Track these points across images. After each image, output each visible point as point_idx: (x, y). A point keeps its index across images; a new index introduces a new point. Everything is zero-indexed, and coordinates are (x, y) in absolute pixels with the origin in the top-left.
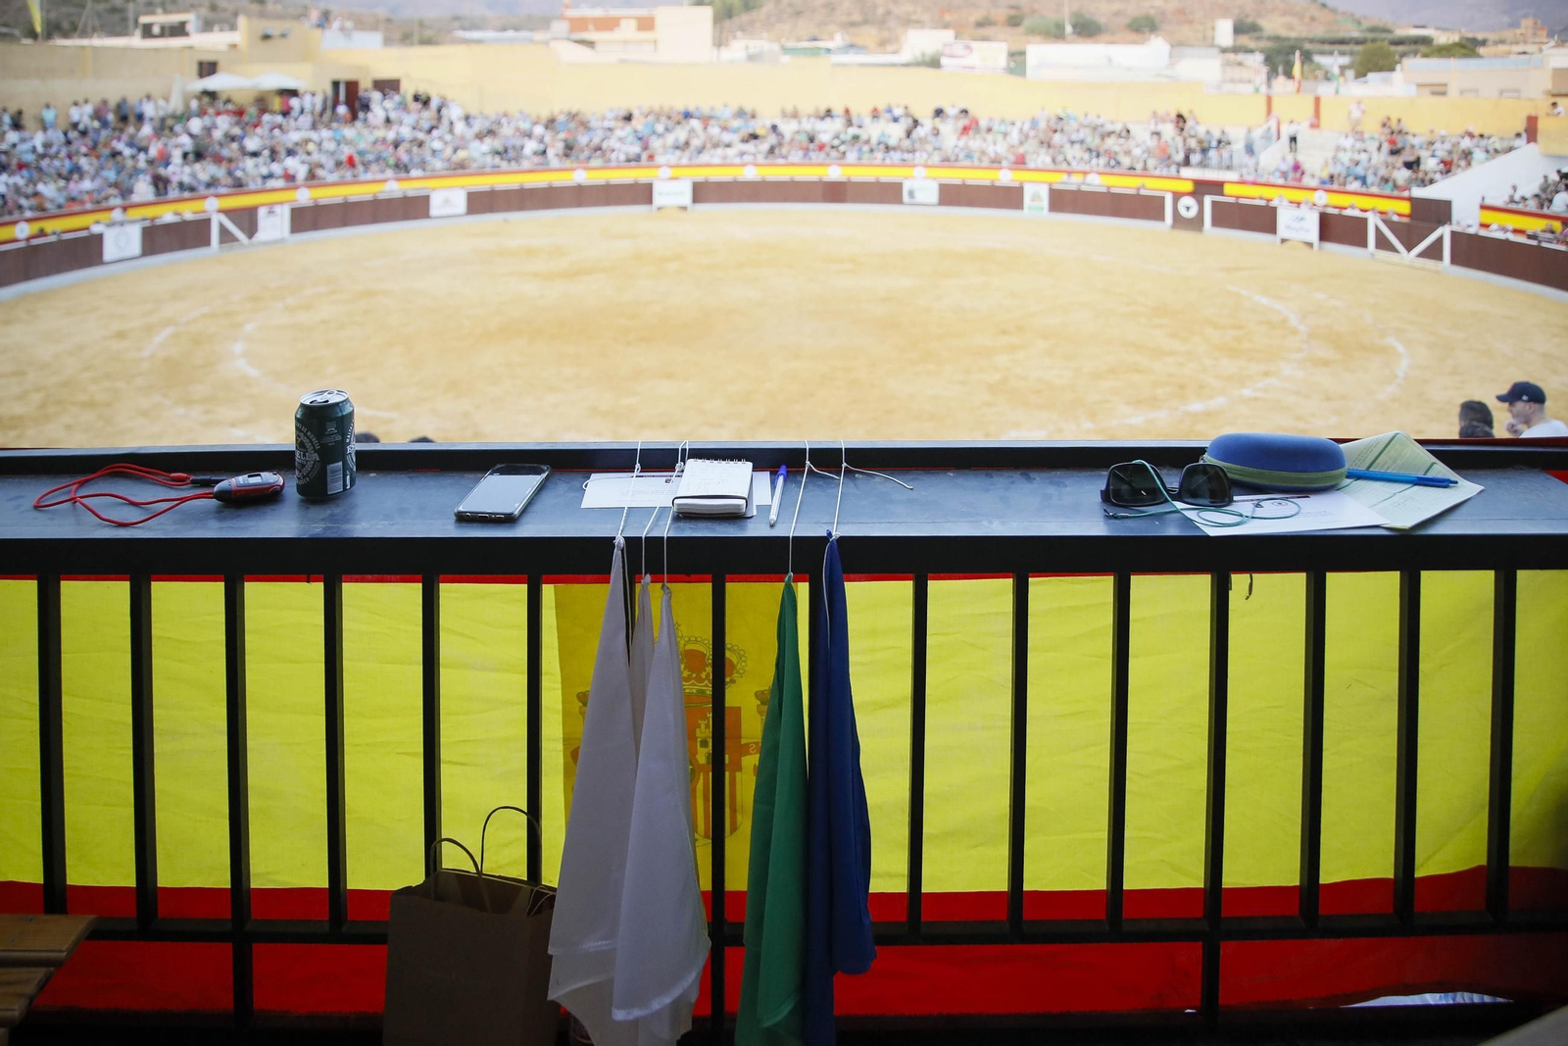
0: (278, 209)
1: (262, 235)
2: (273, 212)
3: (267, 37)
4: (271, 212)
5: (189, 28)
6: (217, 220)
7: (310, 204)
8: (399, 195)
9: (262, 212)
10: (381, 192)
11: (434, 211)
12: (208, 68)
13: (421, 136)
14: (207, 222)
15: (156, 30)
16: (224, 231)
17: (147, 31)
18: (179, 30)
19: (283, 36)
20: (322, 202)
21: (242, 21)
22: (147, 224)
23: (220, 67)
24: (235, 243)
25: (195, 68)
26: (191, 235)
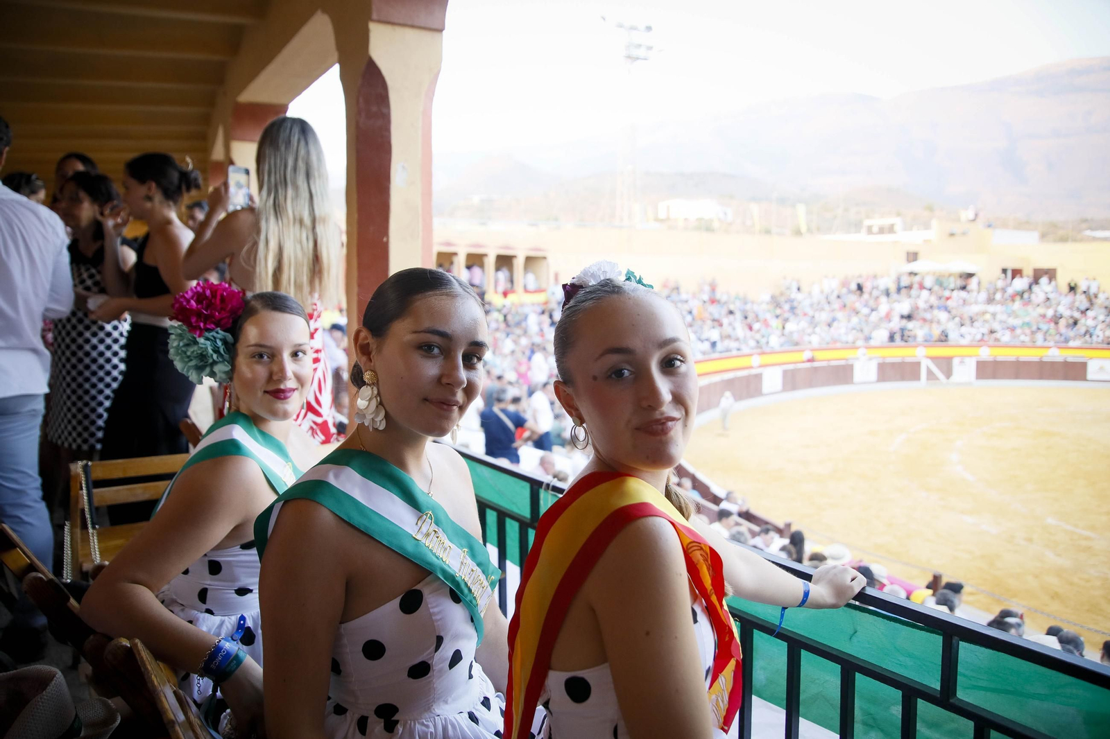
0: (967, 360)
1: (956, 377)
2: (963, 362)
3: (952, 235)
4: (962, 362)
5: (897, 228)
6: (926, 364)
7: (990, 359)
8: (1060, 359)
9: (956, 362)
10: (1046, 356)
11: (1089, 376)
12: (913, 257)
13: (1077, 315)
14: (918, 364)
15: (875, 229)
16: (930, 373)
17: (870, 230)
18: (891, 229)
19: (964, 234)
20: (999, 359)
21: (934, 223)
22: (881, 361)
23: (920, 256)
24: (937, 381)
25: (904, 256)
26: (907, 371)
